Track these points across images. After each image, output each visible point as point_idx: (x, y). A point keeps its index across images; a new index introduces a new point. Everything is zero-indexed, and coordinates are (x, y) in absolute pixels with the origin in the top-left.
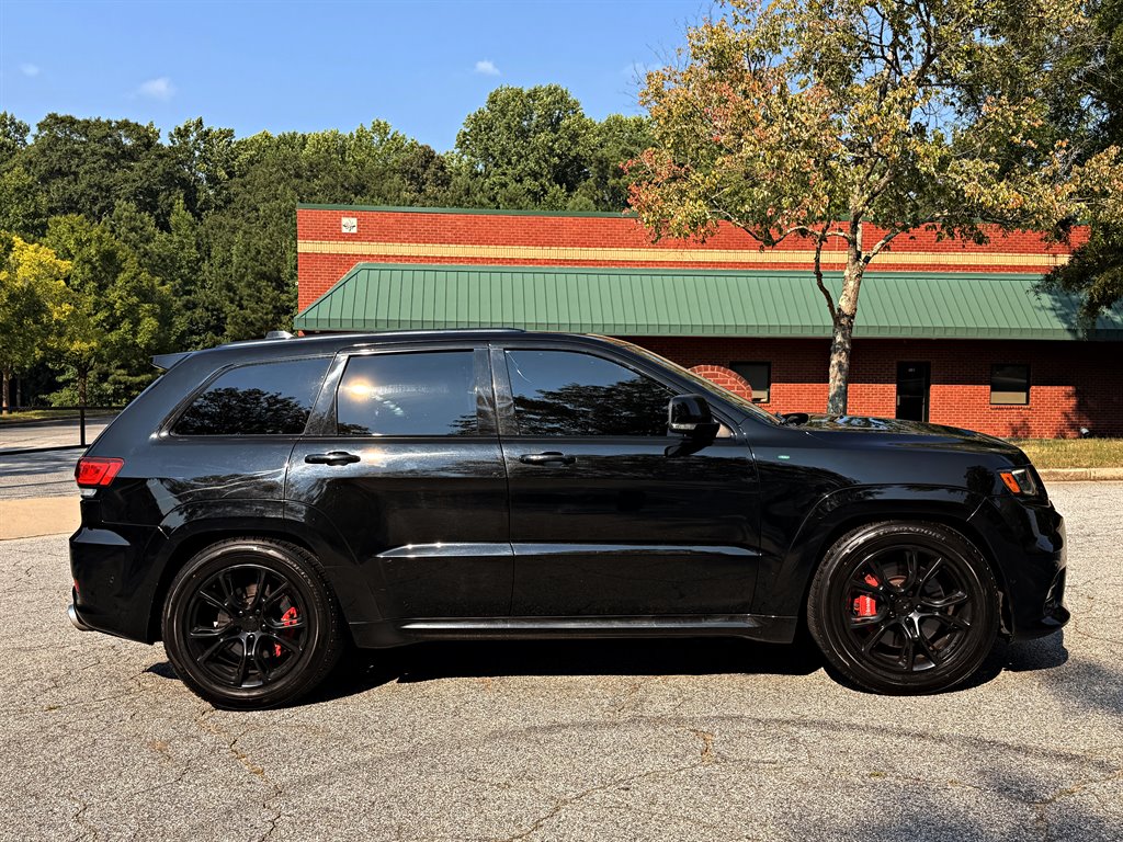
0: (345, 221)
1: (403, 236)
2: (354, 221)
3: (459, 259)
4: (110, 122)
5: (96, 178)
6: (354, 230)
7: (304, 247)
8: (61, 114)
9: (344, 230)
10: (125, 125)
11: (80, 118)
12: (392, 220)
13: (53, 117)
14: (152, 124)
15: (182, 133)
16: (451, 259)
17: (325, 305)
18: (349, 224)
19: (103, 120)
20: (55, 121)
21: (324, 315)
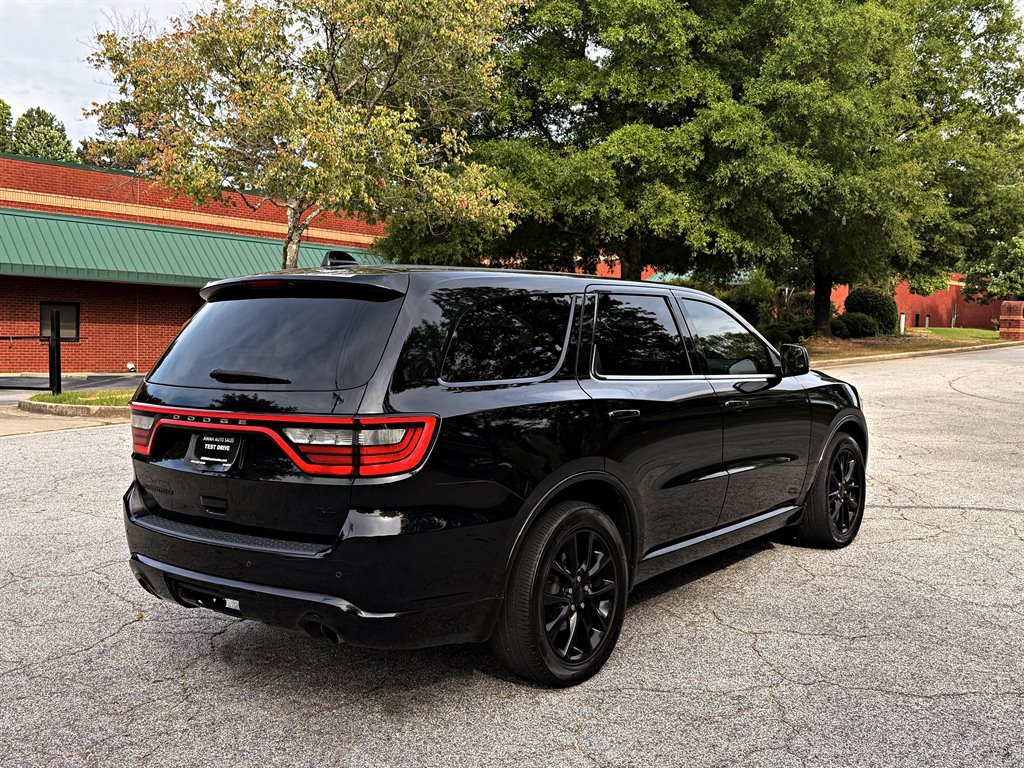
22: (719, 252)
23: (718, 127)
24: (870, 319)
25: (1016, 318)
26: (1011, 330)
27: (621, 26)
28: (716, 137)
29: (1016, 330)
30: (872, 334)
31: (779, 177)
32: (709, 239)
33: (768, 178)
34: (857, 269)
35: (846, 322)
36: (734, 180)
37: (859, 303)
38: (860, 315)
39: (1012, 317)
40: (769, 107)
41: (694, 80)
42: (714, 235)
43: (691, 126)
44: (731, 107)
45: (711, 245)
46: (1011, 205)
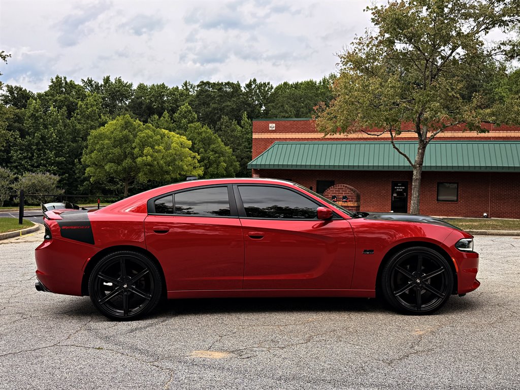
0: (270, 125)
1: (293, 130)
2: (274, 125)
3: (315, 139)
4: (222, 83)
5: (215, 106)
6: (274, 129)
7: (255, 136)
8: (205, 81)
9: (270, 129)
10: (228, 84)
11: (212, 81)
12: (289, 124)
13: (202, 82)
14: (238, 82)
15: (249, 86)
16: (312, 139)
17: (260, 159)
18: (272, 126)
19: (220, 82)
20: (203, 84)
21: (259, 163)
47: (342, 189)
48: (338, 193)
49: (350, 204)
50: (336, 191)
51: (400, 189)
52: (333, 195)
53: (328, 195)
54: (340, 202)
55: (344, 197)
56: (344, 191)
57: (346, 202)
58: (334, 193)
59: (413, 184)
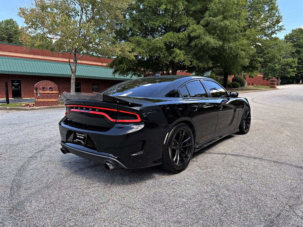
22: (193, 66)
23: (192, 32)
24: (238, 83)
25: (274, 83)
26: (273, 86)
27: (165, 5)
28: (191, 35)
29: (274, 86)
30: (238, 87)
31: (208, 43)
32: (190, 63)
33: (205, 44)
34: (232, 69)
35: (232, 84)
36: (196, 45)
37: (235, 80)
38: (235, 82)
39: (273, 83)
40: (206, 26)
41: (186, 20)
42: (191, 62)
43: (185, 33)
44: (195, 27)
45: (190, 65)
46: (273, 53)
47: (49, 83)
48: (46, 86)
49: (54, 92)
50: (45, 84)
51: (16, 84)
52: (43, 87)
53: (39, 87)
54: (48, 91)
55: (51, 88)
56: (50, 84)
57: (52, 90)
58: (44, 86)
59: (72, 81)
